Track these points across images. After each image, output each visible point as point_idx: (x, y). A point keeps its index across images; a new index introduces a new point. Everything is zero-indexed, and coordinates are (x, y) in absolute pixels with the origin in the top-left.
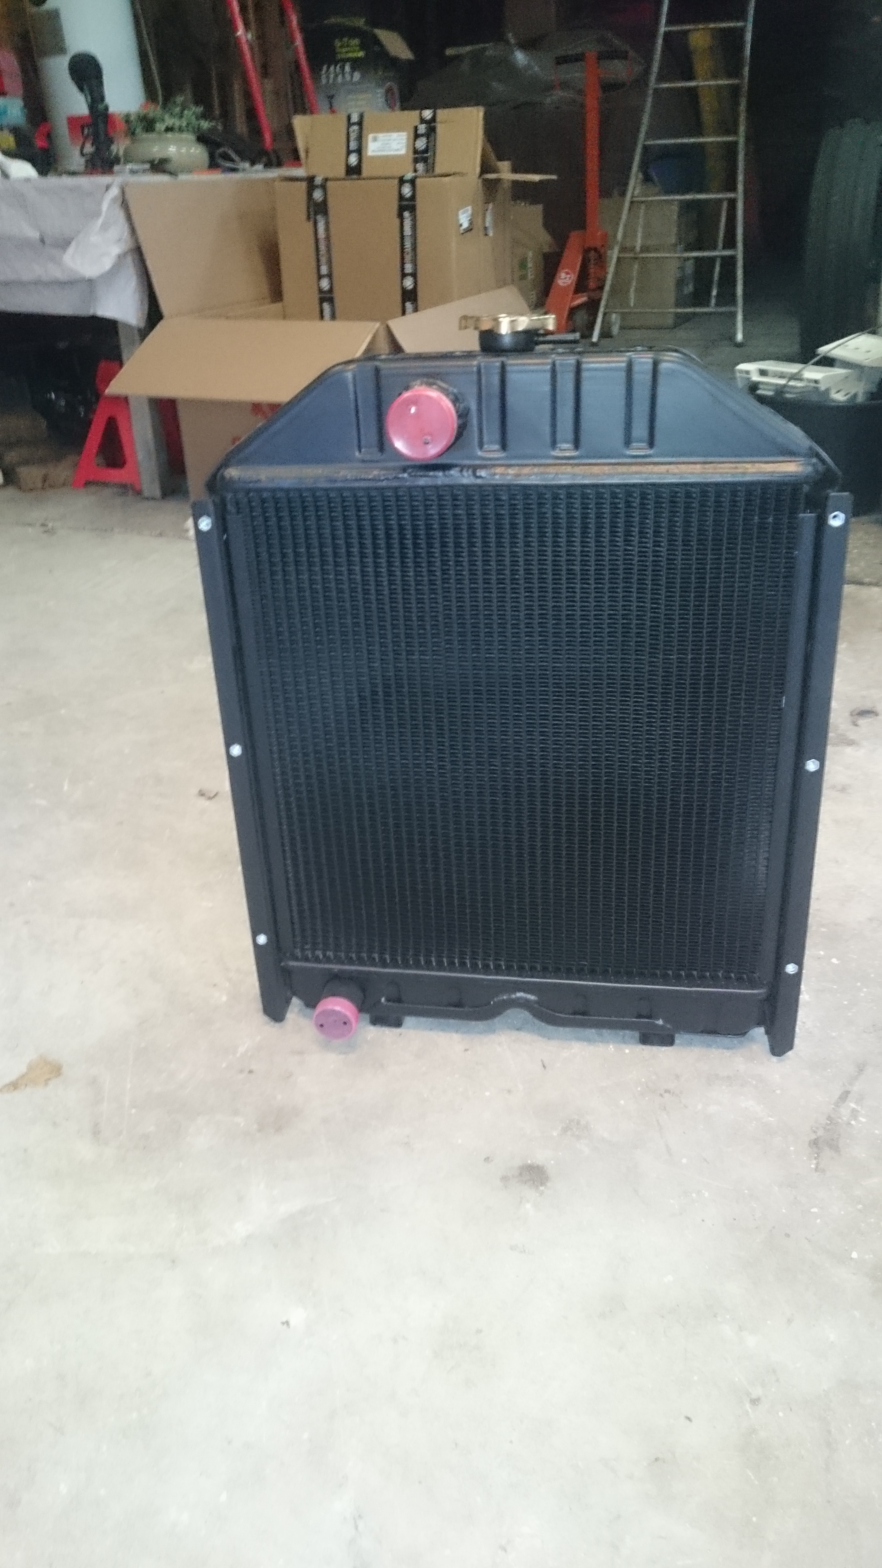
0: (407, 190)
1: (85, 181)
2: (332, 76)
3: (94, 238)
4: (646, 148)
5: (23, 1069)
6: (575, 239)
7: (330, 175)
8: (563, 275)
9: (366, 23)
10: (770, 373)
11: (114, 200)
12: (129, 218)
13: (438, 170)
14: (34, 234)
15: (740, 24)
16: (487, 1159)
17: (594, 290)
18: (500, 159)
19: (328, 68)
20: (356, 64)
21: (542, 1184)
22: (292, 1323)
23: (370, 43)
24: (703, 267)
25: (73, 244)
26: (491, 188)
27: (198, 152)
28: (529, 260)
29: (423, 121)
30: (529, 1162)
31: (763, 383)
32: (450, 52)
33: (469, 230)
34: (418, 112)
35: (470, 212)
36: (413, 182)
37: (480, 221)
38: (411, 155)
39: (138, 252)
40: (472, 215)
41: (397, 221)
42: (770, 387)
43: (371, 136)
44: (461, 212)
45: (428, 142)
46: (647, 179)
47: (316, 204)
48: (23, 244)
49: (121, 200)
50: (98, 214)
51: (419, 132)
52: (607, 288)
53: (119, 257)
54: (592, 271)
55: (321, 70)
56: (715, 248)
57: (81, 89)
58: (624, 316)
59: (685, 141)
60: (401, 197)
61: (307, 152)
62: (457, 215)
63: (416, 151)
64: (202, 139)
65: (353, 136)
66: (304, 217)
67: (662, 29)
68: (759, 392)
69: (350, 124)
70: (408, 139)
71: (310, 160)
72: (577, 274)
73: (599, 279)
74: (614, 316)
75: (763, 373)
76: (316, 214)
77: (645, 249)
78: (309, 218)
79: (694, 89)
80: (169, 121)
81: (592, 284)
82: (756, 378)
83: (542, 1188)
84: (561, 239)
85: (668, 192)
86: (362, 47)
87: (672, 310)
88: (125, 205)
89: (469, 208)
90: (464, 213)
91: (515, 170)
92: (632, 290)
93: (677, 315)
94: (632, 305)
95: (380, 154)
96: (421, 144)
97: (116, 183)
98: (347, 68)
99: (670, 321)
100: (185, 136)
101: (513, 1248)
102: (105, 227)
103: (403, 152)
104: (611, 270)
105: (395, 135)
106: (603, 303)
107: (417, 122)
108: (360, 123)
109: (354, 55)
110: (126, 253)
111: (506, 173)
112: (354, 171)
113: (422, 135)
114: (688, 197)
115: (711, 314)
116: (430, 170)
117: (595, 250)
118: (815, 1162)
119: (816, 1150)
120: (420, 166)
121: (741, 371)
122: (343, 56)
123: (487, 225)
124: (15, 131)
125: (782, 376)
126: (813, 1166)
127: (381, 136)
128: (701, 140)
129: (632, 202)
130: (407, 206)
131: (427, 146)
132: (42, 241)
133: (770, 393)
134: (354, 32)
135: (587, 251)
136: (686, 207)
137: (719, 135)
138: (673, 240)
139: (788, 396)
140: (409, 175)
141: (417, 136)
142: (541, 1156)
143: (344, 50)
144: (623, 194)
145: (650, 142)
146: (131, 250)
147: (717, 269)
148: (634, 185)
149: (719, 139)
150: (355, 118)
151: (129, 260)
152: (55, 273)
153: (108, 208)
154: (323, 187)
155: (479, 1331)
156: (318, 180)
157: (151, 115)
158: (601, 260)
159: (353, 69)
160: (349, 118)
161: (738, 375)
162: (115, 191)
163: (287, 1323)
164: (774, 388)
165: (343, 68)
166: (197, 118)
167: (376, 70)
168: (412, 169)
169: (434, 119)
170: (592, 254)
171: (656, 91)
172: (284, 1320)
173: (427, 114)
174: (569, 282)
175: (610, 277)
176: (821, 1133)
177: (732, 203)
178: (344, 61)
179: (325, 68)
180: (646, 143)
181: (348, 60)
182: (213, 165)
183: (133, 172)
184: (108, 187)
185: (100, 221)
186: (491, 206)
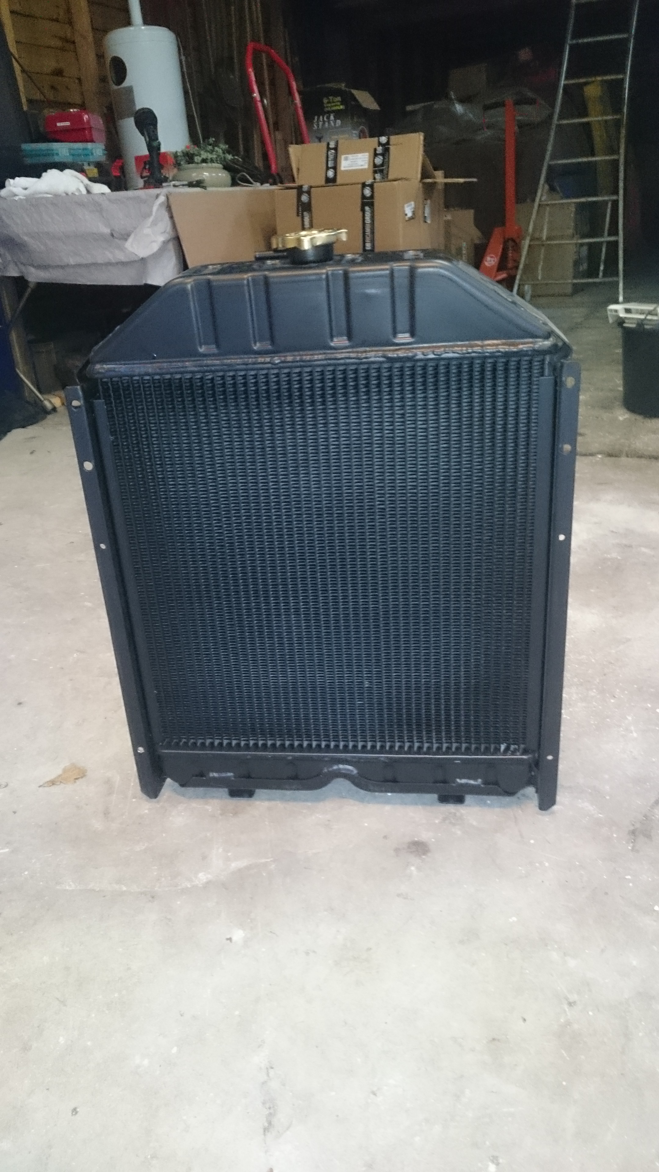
0: (367, 192)
1: (142, 193)
2: (321, 123)
3: (147, 231)
4: (550, 166)
5: (59, 772)
6: (497, 232)
7: (313, 184)
8: (489, 259)
9: (346, 86)
10: (633, 311)
11: (161, 205)
12: (172, 217)
13: (391, 177)
14: (106, 231)
15: (621, 76)
16: (385, 837)
17: (511, 269)
18: (436, 169)
19: (318, 119)
20: (338, 114)
21: (424, 854)
22: (234, 939)
23: (349, 100)
24: (594, 249)
25: (132, 236)
26: (429, 189)
27: (224, 176)
28: (463, 249)
29: (380, 144)
30: (416, 839)
31: (629, 319)
32: (409, 108)
33: (411, 218)
34: (376, 139)
35: (413, 206)
36: (371, 186)
37: (420, 212)
38: (372, 169)
39: (177, 240)
40: (415, 208)
41: (361, 214)
42: (634, 321)
43: (343, 157)
44: (406, 205)
45: (383, 160)
46: (552, 189)
47: (303, 204)
48: (99, 238)
49: (166, 204)
50: (149, 215)
51: (378, 152)
52: (521, 266)
53: (164, 242)
54: (510, 255)
55: (314, 119)
56: (602, 236)
57: (143, 134)
58: (534, 286)
59: (580, 160)
60: (363, 197)
61: (298, 169)
62: (403, 207)
63: (375, 166)
64: (227, 167)
65: (331, 157)
66: (295, 214)
67: (563, 82)
68: (625, 325)
69: (329, 149)
70: (370, 156)
71: (300, 176)
72: (499, 257)
73: (515, 261)
74: (526, 287)
75: (628, 311)
76: (303, 211)
77: (549, 238)
78: (298, 215)
79: (588, 124)
80: (204, 155)
81: (510, 265)
82: (622, 315)
83: (424, 857)
84: (487, 235)
85: (568, 197)
86: (342, 103)
87: (570, 281)
88: (169, 208)
89: (413, 203)
90: (408, 206)
91: (446, 177)
92: (540, 267)
93: (574, 285)
94: (540, 278)
95: (351, 168)
96: (379, 160)
97: (162, 194)
98: (332, 117)
99: (569, 290)
100: (215, 165)
101: (399, 895)
102: (154, 224)
103: (366, 166)
104: (524, 252)
105: (360, 155)
106: (518, 277)
107: (376, 145)
108: (336, 149)
109: (338, 108)
110: (169, 241)
111: (440, 177)
112: (331, 181)
113: (380, 154)
114: (583, 200)
115: (600, 283)
116: (385, 177)
117: (513, 240)
118: (631, 845)
119: (633, 837)
120: (378, 176)
121: (611, 310)
122: (329, 109)
123: (426, 215)
124: (98, 165)
125: (642, 312)
126: (630, 848)
127: (350, 156)
128: (594, 159)
129: (539, 205)
130: (367, 202)
131: (383, 162)
132: (112, 235)
133: (634, 326)
134: (337, 93)
135: (505, 242)
136: (581, 207)
137: (606, 155)
138: (570, 231)
139: (646, 327)
140: (369, 181)
141: (376, 155)
142: (425, 836)
143: (329, 105)
144: (533, 200)
145: (553, 163)
146: (174, 239)
147: (604, 250)
148: (542, 194)
149: (607, 158)
150: (332, 145)
151: (171, 246)
152: (121, 257)
153: (158, 210)
154: (309, 193)
155: (369, 949)
156: (305, 188)
157: (191, 152)
158: (517, 248)
159: (336, 118)
160: (328, 144)
161: (609, 313)
162: (162, 199)
163: (230, 939)
164: (636, 322)
165: (328, 118)
166: (224, 153)
167: (352, 118)
168: (372, 177)
169: (388, 143)
170: (510, 243)
171: (559, 126)
172: (228, 937)
173: (384, 139)
174: (493, 263)
175: (523, 259)
176: (638, 825)
177: (615, 203)
178: (329, 112)
179: (316, 118)
180: (551, 163)
181: (333, 112)
182: (234, 184)
183: (175, 186)
184: (157, 196)
185: (151, 219)
186: (429, 202)
